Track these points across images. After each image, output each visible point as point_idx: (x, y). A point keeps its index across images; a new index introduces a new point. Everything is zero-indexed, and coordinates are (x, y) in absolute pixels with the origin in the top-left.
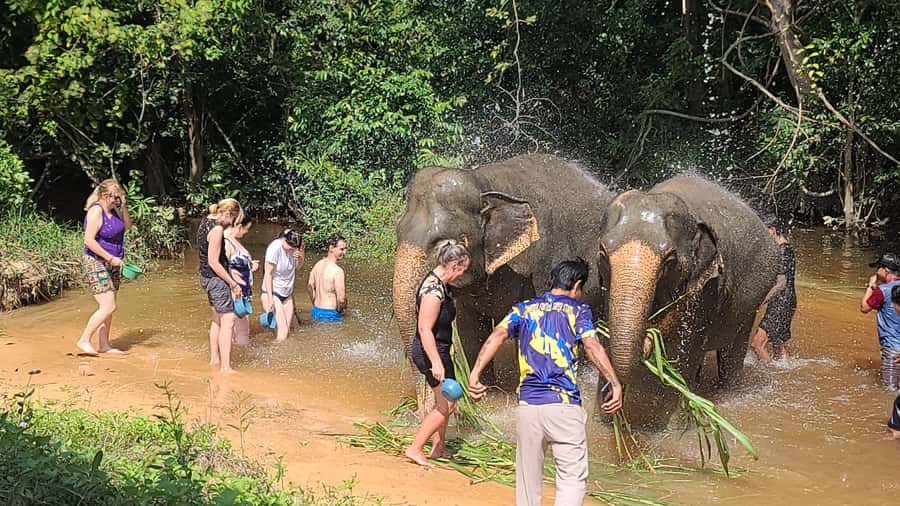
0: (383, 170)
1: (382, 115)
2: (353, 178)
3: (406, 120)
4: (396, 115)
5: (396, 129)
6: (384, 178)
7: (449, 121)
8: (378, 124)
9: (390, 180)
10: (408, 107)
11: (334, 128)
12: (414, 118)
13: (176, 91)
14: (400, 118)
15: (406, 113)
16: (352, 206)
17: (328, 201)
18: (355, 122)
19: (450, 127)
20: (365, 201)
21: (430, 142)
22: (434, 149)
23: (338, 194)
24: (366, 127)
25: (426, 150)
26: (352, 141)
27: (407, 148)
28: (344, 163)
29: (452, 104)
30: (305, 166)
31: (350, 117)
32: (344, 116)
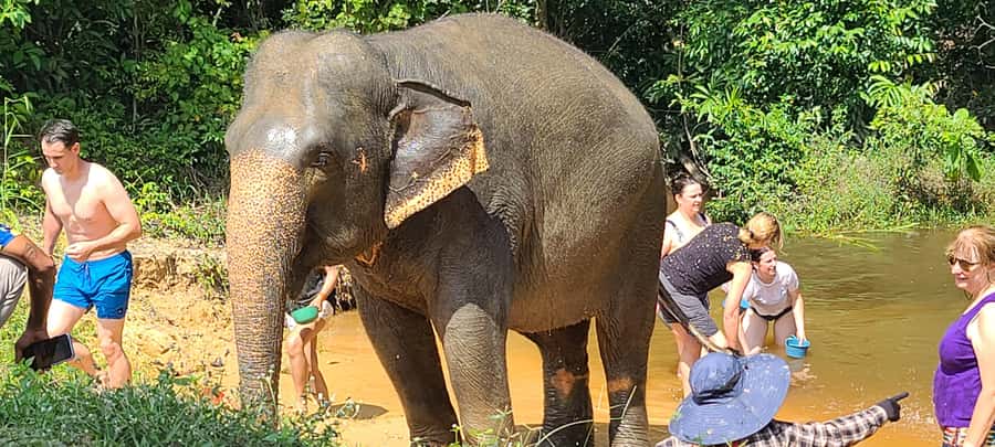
0: (818, 108)
1: (814, 31)
2: (774, 120)
3: (850, 35)
4: (834, 30)
5: (835, 49)
6: (819, 119)
7: (911, 34)
8: (809, 43)
9: (827, 123)
10: (851, 17)
11: (747, 52)
12: (860, 31)
13: (526, 10)
14: (840, 34)
15: (849, 25)
16: (775, 161)
17: (742, 156)
18: (779, 45)
19: (911, 44)
20: (793, 153)
21: (885, 66)
22: (889, 75)
23: (755, 144)
24: (793, 49)
25: (879, 77)
26: (774, 66)
27: (853, 74)
28: (759, 99)
29: (914, 10)
30: (707, 108)
31: (770, 35)
32: (761, 34)
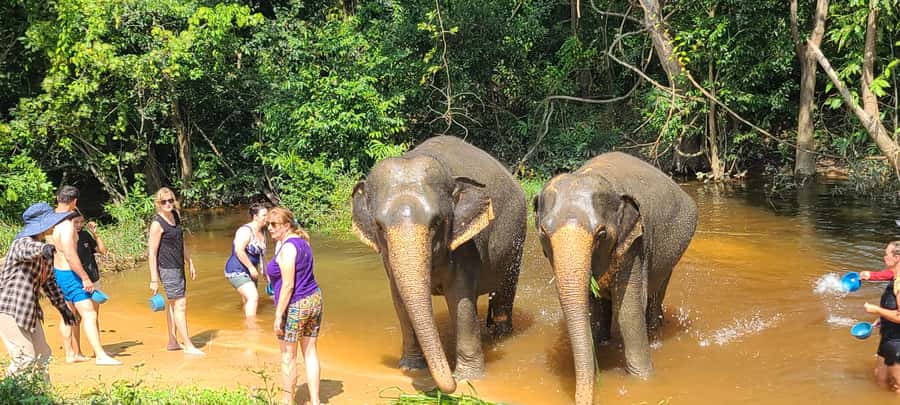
0: (341, 160)
1: (337, 115)
2: (317, 167)
3: (357, 117)
4: (349, 114)
5: (350, 125)
6: (343, 166)
7: (392, 116)
8: (334, 123)
9: (347, 168)
10: (358, 107)
11: (299, 128)
12: (363, 115)
13: (166, 105)
14: (352, 117)
15: (357, 112)
16: (319, 191)
17: (300, 189)
18: (318, 124)
19: (393, 121)
20: (329, 187)
21: (379, 134)
22: (382, 140)
23: (307, 181)
24: (326, 126)
25: (375, 141)
26: (315, 136)
27: (361, 139)
28: (308, 155)
29: (393, 102)
30: (277, 161)
31: (312, 118)
32: (307, 118)
